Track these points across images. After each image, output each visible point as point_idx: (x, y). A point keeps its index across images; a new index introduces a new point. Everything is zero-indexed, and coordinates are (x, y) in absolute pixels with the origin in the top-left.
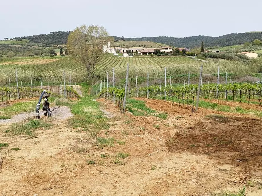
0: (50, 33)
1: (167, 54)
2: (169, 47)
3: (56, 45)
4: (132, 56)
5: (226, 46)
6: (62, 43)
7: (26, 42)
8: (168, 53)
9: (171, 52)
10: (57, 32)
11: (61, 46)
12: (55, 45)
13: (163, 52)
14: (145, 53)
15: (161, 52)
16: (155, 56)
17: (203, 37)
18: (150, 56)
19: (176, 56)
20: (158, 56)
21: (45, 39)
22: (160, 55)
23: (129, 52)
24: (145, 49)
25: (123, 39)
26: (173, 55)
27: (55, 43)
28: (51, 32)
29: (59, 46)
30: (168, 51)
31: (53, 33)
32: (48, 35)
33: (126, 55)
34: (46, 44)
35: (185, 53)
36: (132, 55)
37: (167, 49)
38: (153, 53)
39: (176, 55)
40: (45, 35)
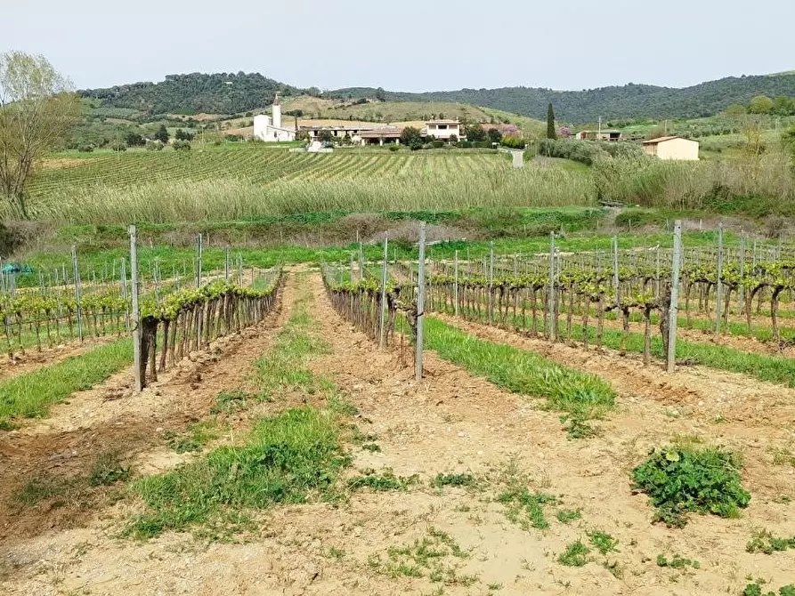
0: (164, 79)
1: (440, 143)
2: (452, 122)
3: (180, 117)
4: (330, 150)
5: (702, 116)
6: (199, 109)
7: (92, 106)
8: (446, 140)
9: (453, 138)
10: (186, 77)
11: (194, 117)
12: (175, 117)
13: (428, 137)
14: (374, 141)
15: (422, 138)
16: (404, 149)
17: (641, 90)
18: (388, 151)
19: (468, 150)
20: (413, 149)
21: (148, 97)
22: (420, 148)
23: (324, 137)
24: (377, 128)
25: (381, 95)
26: (459, 145)
27: (175, 109)
28: (167, 76)
29: (187, 118)
30: (446, 133)
31: (176, 78)
32: (159, 84)
33: (316, 146)
34: (152, 112)
35: (498, 141)
36: (331, 146)
37: (443, 127)
38: (397, 141)
39: (470, 146)
40: (151, 84)
